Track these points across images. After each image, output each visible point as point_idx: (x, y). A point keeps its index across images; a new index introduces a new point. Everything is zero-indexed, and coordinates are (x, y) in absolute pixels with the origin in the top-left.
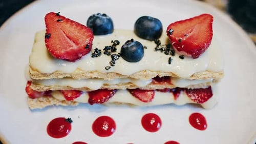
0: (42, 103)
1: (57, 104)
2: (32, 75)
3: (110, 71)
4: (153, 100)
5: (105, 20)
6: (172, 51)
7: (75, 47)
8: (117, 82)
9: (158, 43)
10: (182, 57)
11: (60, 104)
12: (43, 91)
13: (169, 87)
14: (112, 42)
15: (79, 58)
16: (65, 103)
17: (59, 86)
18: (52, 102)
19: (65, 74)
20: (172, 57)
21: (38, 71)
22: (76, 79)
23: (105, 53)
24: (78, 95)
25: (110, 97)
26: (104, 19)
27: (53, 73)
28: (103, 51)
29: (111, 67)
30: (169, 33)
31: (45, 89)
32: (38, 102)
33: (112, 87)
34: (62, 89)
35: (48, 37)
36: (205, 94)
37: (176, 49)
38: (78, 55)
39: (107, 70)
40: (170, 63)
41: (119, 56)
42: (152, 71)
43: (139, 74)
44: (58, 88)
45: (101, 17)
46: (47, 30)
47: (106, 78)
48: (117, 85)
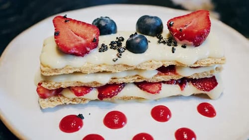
0: (53, 102)
1: (68, 103)
2: (44, 72)
3: (117, 62)
4: (160, 91)
5: (109, 21)
6: (174, 42)
7: (83, 41)
8: (124, 75)
9: (160, 38)
10: (184, 47)
11: (71, 102)
12: (54, 89)
13: (175, 78)
14: (117, 38)
15: (87, 52)
16: (76, 101)
17: (69, 82)
18: (63, 101)
19: (75, 68)
20: (175, 48)
21: (49, 67)
22: (85, 74)
23: (111, 48)
24: (88, 91)
25: (119, 91)
26: (107, 20)
27: (63, 68)
28: (109, 46)
29: (118, 58)
30: (170, 26)
31: (56, 86)
32: (49, 102)
33: (120, 81)
34: (72, 85)
35: (57, 34)
36: (211, 83)
37: (177, 39)
38: (86, 49)
39: (115, 61)
40: (173, 52)
41: (125, 49)
42: (157, 61)
43: (145, 64)
44: (68, 85)
45: (104, 18)
46: (55, 30)
47: (113, 71)
48: (124, 78)
